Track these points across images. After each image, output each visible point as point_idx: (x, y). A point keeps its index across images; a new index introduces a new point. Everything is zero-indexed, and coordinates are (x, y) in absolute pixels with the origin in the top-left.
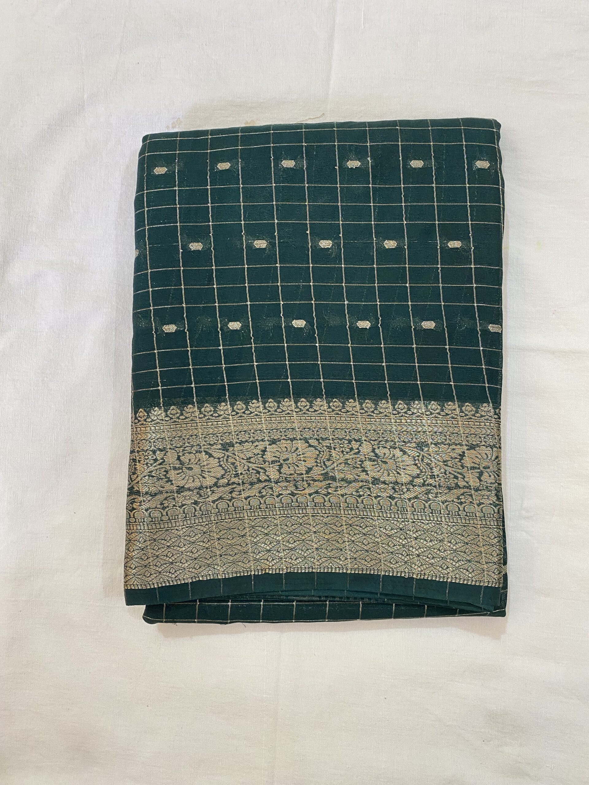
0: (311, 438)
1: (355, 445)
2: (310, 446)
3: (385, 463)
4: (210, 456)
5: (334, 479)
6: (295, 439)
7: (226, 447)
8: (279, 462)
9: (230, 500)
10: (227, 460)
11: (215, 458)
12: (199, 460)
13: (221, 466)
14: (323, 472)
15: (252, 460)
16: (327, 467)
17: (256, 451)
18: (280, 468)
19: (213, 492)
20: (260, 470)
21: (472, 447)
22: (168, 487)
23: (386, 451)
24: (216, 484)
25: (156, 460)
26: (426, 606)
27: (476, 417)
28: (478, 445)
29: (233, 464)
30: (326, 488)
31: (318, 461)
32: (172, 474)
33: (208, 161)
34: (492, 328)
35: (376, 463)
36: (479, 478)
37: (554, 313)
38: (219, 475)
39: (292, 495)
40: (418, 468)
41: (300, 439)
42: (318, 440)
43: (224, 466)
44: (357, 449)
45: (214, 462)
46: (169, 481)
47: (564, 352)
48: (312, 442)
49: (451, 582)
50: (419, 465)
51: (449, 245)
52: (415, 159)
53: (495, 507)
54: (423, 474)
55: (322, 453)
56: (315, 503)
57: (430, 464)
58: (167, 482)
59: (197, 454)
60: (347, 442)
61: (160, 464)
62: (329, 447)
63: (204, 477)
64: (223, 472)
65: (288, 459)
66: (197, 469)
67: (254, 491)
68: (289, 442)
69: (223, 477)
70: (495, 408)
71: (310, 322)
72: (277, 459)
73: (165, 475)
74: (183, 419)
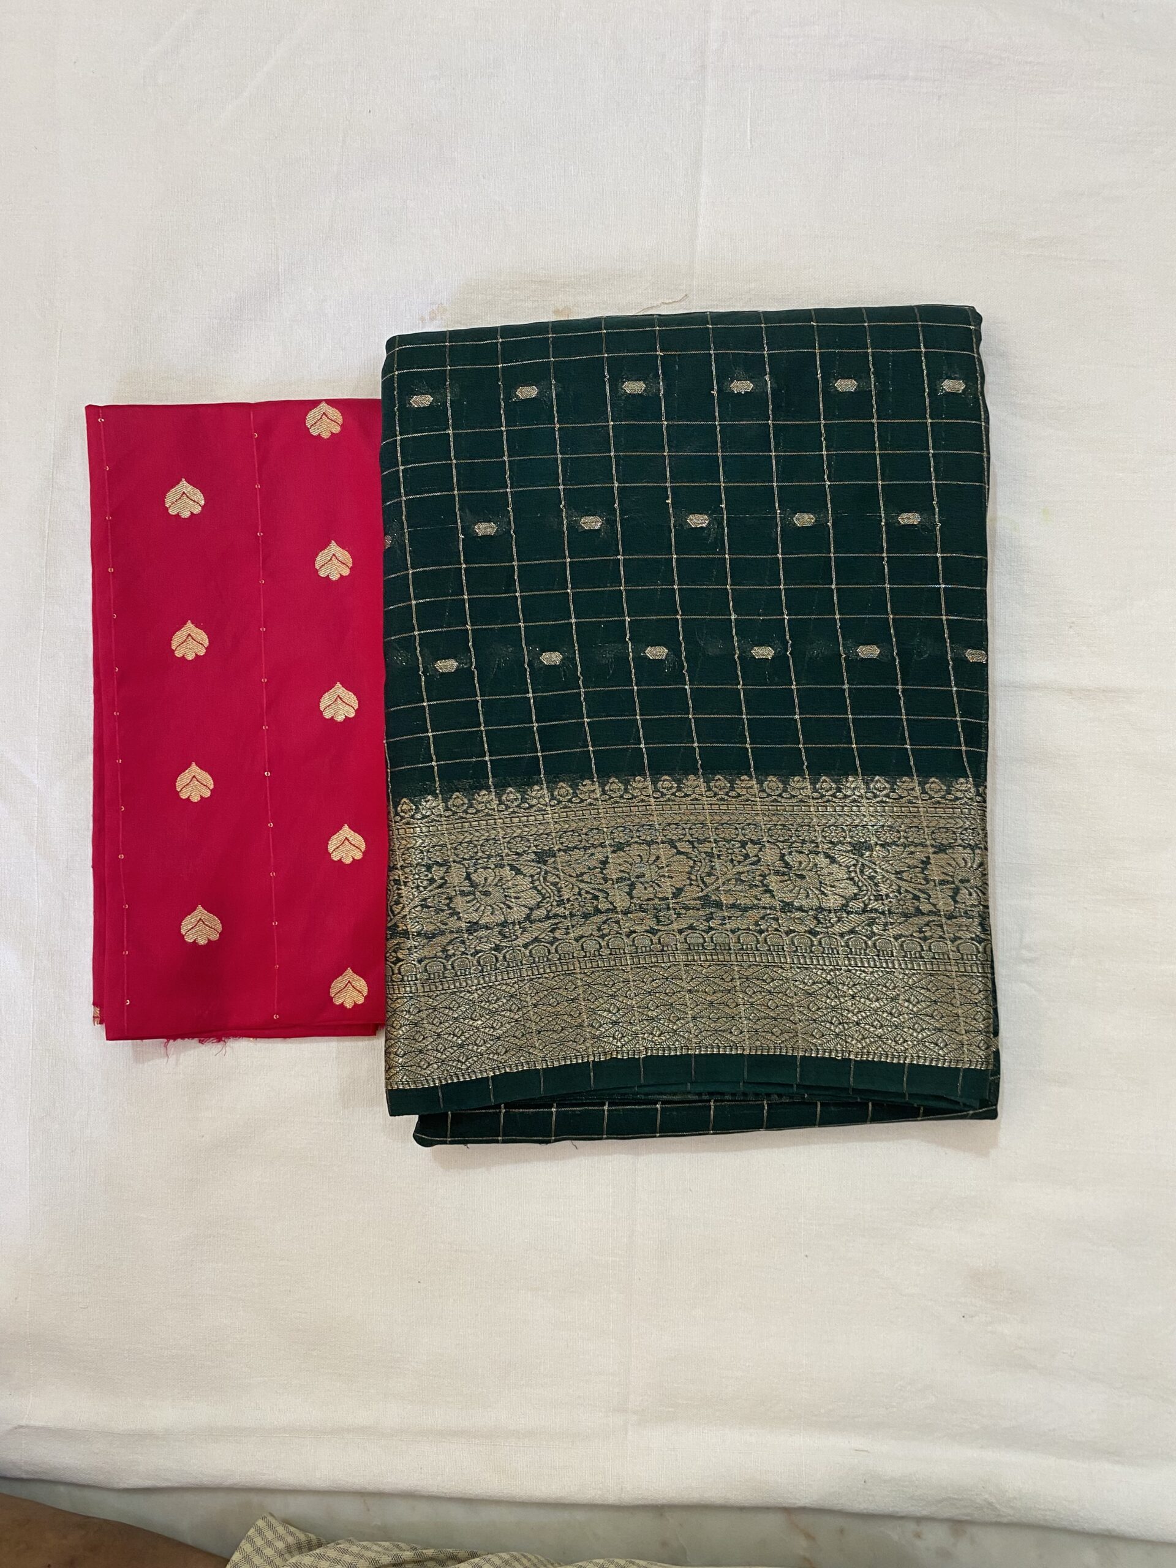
0: (680, 840)
1: (752, 850)
2: (679, 853)
3: (802, 877)
4: (518, 872)
5: (718, 905)
6: (653, 842)
7: (542, 857)
8: (629, 879)
9: (552, 943)
10: (545, 879)
11: (525, 875)
12: (501, 879)
13: (535, 888)
14: (701, 894)
15: (586, 877)
16: (707, 886)
17: (591, 864)
18: (631, 890)
19: (524, 930)
20: (596, 893)
21: (941, 849)
22: (453, 923)
23: (803, 858)
24: (528, 918)
25: (432, 881)
26: (870, 1105)
27: (947, 800)
28: (951, 846)
29: (555, 884)
30: (707, 920)
31: (693, 877)
32: (460, 903)
33: (500, 383)
34: (972, 656)
35: (786, 878)
36: (953, 898)
37: (1071, 627)
38: (532, 903)
39: (651, 933)
40: (856, 884)
41: (663, 842)
42: (691, 842)
43: (539, 888)
44: (755, 856)
45: (524, 882)
46: (455, 913)
47: (1089, 691)
48: (684, 847)
49: (911, 1064)
50: (856, 879)
51: (900, 519)
52: (843, 378)
53: (980, 943)
54: (862, 893)
55: (699, 864)
56: (689, 945)
57: (874, 877)
58: (452, 915)
59: (497, 870)
60: (739, 845)
61: (440, 887)
62: (710, 855)
63: (509, 907)
64: (539, 898)
65: (644, 875)
66: (497, 894)
67: (589, 929)
68: (645, 847)
69: (538, 906)
70: (977, 786)
71: (674, 650)
72: (627, 875)
73: (448, 905)
74: (473, 814)
